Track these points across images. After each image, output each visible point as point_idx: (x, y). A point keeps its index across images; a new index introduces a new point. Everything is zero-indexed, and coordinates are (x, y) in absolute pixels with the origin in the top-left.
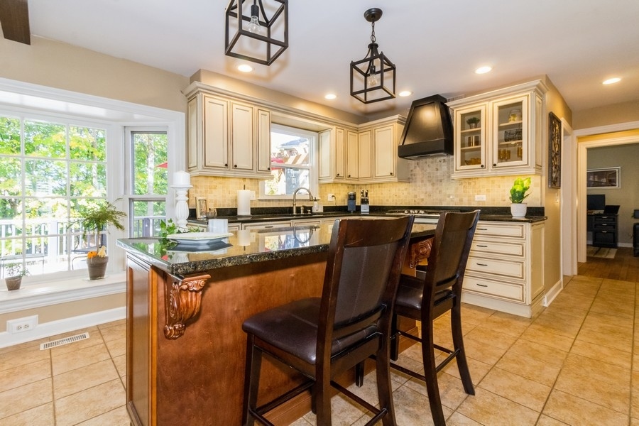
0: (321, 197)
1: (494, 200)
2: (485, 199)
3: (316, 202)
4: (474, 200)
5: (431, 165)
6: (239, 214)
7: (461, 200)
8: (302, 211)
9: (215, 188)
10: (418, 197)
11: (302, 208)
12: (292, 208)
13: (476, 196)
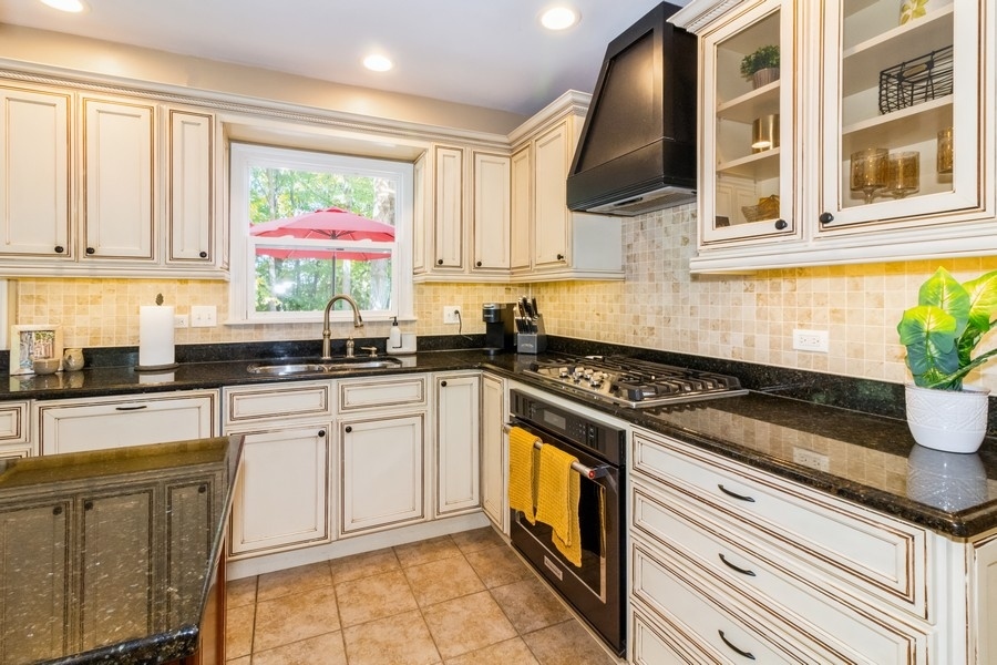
0: (421, 314)
1: (858, 353)
2: (824, 346)
3: (396, 329)
4: (789, 347)
5: (672, 228)
6: (144, 362)
7: (749, 342)
8: (350, 350)
9: (95, 300)
10: (642, 324)
11: (350, 343)
12: (322, 341)
13: (797, 332)
